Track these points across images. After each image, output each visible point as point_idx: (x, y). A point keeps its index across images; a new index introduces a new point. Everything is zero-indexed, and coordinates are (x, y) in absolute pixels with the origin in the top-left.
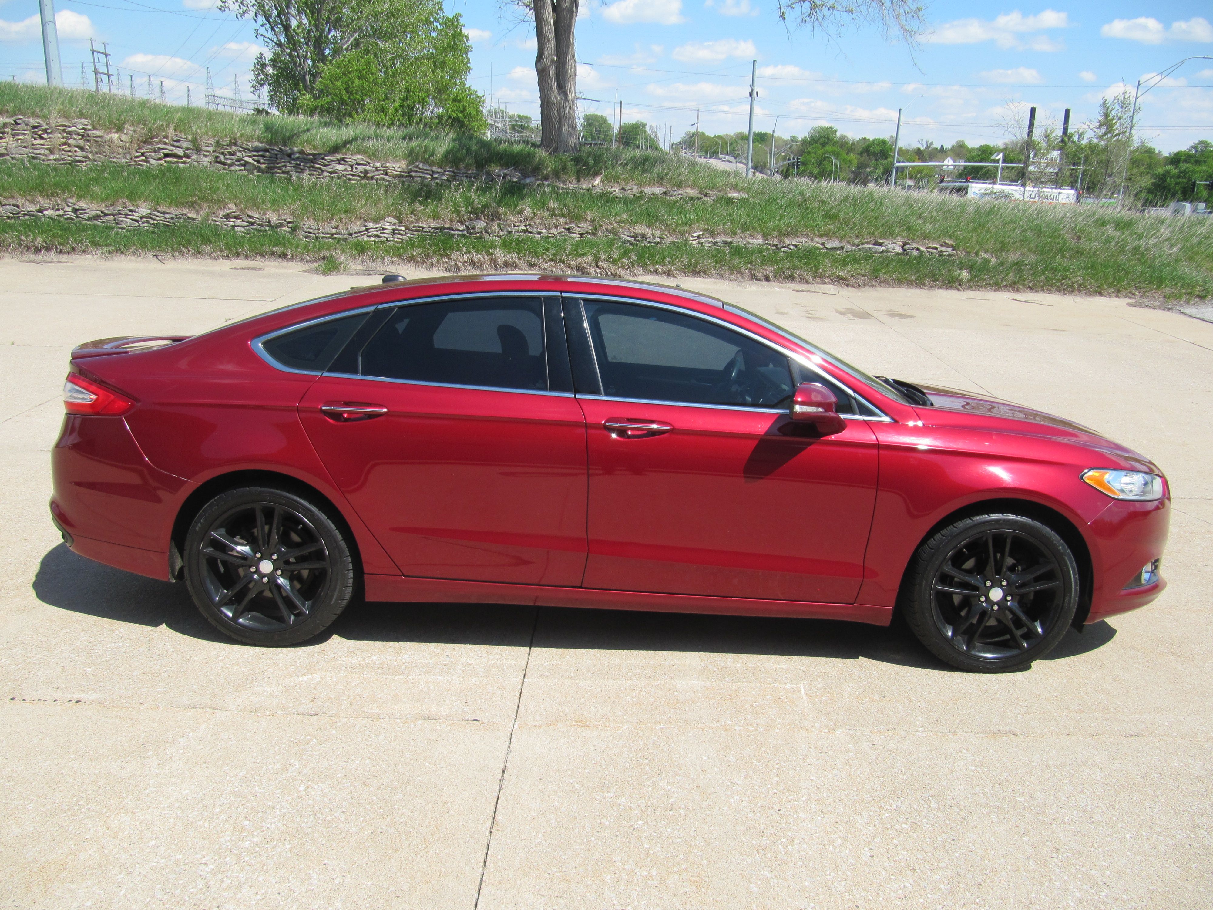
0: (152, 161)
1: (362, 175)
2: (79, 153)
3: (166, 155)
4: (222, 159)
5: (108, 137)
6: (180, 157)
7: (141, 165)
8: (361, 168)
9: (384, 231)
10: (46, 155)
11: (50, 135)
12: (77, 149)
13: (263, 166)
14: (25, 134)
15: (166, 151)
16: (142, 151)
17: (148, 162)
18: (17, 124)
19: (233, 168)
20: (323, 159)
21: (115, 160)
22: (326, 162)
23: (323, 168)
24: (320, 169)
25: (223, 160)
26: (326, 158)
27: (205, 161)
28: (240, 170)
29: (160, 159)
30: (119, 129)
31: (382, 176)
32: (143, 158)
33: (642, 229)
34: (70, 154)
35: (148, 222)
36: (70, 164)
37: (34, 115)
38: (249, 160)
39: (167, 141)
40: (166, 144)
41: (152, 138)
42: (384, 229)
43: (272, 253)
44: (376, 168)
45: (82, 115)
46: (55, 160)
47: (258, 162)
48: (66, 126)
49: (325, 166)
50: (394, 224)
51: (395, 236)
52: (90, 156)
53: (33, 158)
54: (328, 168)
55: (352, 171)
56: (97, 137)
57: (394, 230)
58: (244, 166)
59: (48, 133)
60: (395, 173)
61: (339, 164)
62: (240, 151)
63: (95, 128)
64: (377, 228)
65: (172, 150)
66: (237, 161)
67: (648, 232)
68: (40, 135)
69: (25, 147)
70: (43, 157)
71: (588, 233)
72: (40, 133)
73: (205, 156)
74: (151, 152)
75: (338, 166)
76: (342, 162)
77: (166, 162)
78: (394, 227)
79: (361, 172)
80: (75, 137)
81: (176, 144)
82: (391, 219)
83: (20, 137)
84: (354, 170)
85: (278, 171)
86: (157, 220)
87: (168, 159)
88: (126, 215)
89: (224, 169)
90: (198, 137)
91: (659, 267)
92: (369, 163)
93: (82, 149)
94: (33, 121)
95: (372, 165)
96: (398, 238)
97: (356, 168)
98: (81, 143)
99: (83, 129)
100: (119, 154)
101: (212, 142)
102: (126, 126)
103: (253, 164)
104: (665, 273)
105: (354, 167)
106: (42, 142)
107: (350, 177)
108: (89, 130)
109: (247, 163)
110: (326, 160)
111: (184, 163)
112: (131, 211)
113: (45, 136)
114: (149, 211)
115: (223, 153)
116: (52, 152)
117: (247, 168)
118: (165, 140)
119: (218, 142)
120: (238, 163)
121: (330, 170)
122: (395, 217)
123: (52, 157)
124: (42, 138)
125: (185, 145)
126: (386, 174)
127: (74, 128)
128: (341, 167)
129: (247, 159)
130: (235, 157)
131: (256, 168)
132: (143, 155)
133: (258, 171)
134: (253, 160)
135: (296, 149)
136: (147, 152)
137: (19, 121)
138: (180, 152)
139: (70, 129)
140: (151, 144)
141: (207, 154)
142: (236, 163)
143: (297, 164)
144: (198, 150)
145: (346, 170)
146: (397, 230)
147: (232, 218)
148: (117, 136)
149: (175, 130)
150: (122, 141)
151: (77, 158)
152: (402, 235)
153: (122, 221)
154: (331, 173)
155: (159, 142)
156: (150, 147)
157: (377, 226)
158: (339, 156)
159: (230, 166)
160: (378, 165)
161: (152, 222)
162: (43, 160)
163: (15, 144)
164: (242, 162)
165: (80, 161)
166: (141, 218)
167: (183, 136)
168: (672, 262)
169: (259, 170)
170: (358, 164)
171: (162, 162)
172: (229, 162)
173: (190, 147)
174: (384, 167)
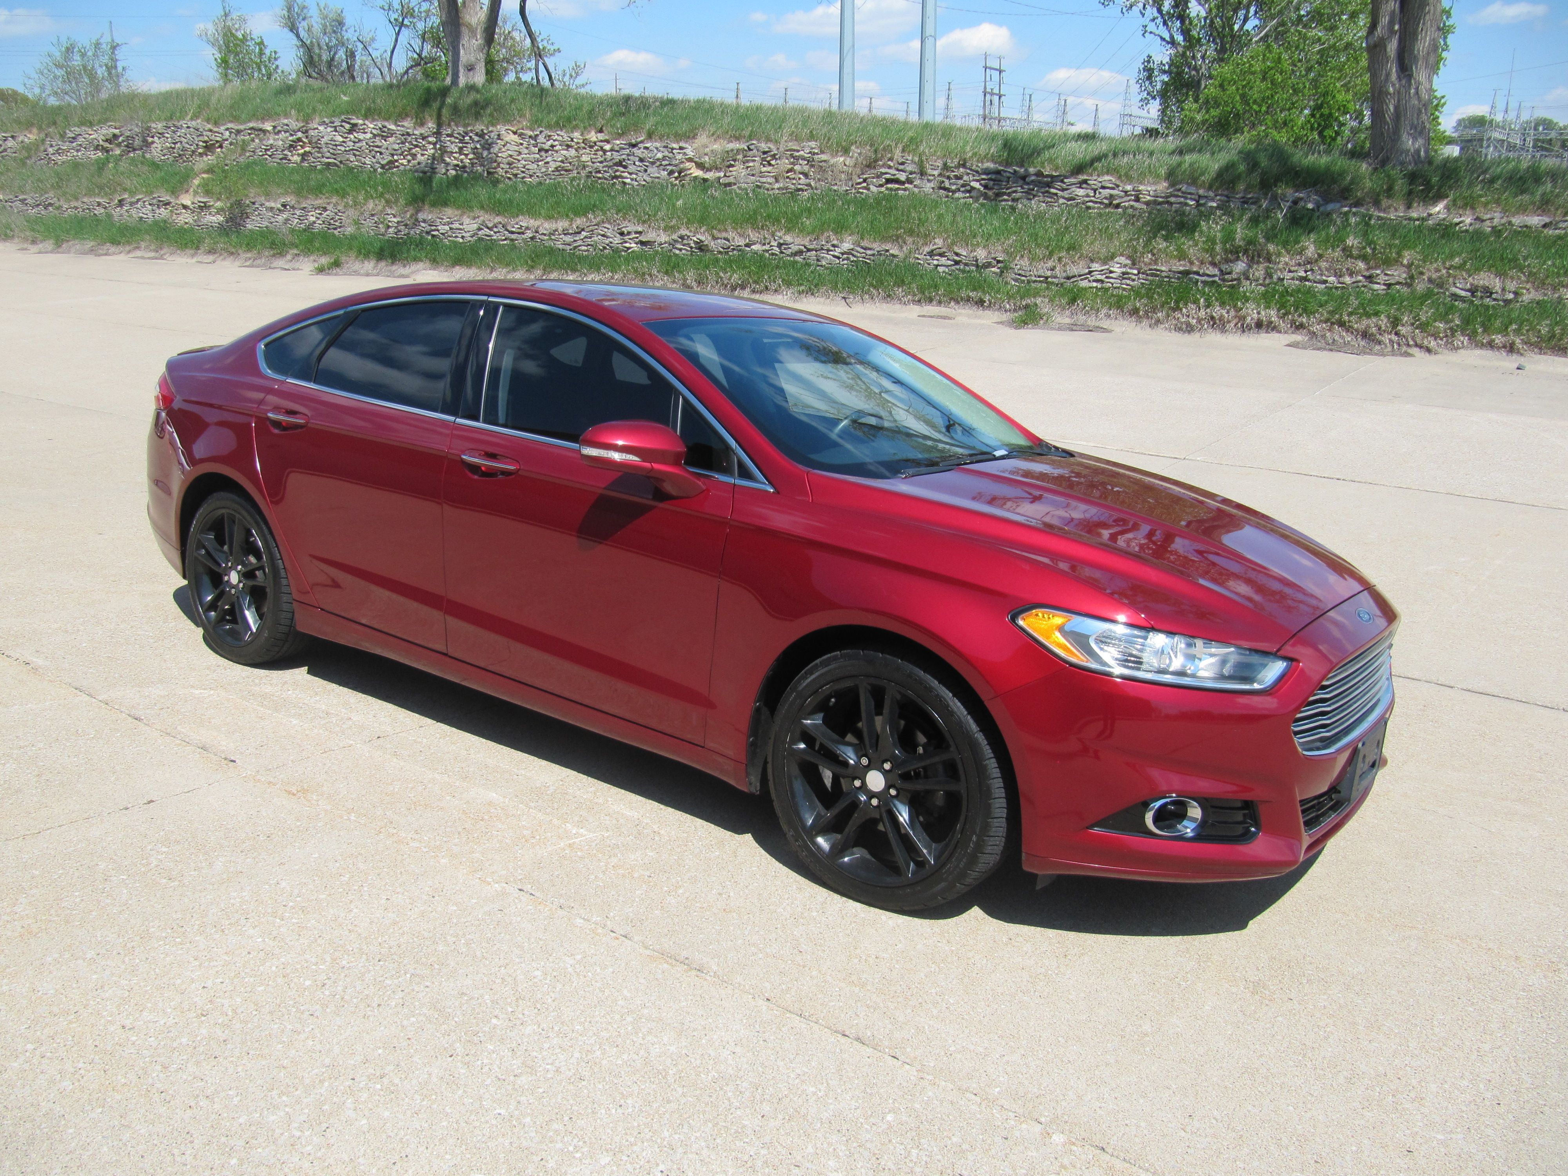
0: (873, 189)
1: (1106, 201)
2: (803, 180)
3: (888, 181)
4: (947, 184)
5: (832, 161)
6: (903, 183)
7: (862, 193)
8: (1106, 192)
9: (1111, 275)
10: (770, 184)
11: (778, 161)
12: (801, 176)
13: (990, 193)
14: (754, 161)
15: (888, 176)
16: (865, 176)
17: (868, 189)
18: (750, 150)
19: (957, 195)
20: (1062, 181)
21: (835, 188)
22: (1064, 186)
23: (1060, 194)
24: (1056, 194)
26: (1065, 180)
27: (928, 187)
28: (964, 198)
29: (881, 186)
30: (846, 151)
31: (1132, 203)
32: (865, 185)
33: (1485, 279)
34: (794, 182)
35: (848, 259)
36: (791, 193)
37: (768, 140)
38: (976, 185)
39: (892, 164)
40: (890, 167)
41: (876, 161)
42: (1111, 272)
43: (968, 299)
44: (1126, 192)
45: (812, 137)
46: (778, 189)
47: (986, 187)
48: (794, 150)
49: (1063, 190)
50: (1125, 266)
51: (1124, 281)
52: (813, 184)
53: (758, 187)
54: (1066, 194)
55: (1094, 196)
56: (821, 162)
57: (1124, 273)
58: (969, 192)
59: (776, 159)
60: (1149, 198)
61: (1080, 187)
62: (968, 174)
63: (822, 152)
64: (1102, 270)
65: (894, 175)
66: (963, 186)
67: (1496, 284)
68: (768, 162)
69: (753, 175)
70: (767, 186)
71: (1398, 283)
72: (769, 159)
73: (929, 181)
74: (873, 178)
75: (1078, 190)
76: (1084, 186)
77: (887, 189)
78: (1124, 270)
79: (1106, 198)
80: (801, 162)
81: (901, 167)
82: (1123, 260)
83: (751, 164)
84: (1097, 195)
85: (1005, 197)
86: (858, 257)
87: (889, 186)
88: (828, 250)
89: (947, 197)
90: (924, 158)
91: (1498, 339)
92: (1118, 186)
93: (806, 175)
94: (764, 146)
95: (1121, 188)
96: (1127, 285)
97: (1100, 193)
98: (806, 168)
99: (810, 153)
100: (840, 181)
101: (940, 163)
102: (853, 148)
103: (979, 190)
104: (1504, 347)
105: (1097, 192)
106: (769, 169)
107: (1090, 204)
108: (817, 154)
109: (973, 188)
110: (1064, 183)
111: (905, 190)
112: (834, 246)
113: (773, 162)
114: (852, 247)
115: (949, 178)
116: (777, 181)
117: (972, 194)
118: (889, 163)
119: (945, 164)
120: (964, 189)
121: (1067, 196)
122: (1128, 257)
123: (777, 186)
124: (770, 165)
125: (909, 168)
126: (1137, 200)
127: (802, 153)
128: (1081, 192)
129: (974, 184)
130: (961, 182)
131: (982, 195)
132: (865, 181)
133: (984, 199)
134: (981, 184)
135: (1032, 170)
136: (869, 178)
137: (752, 147)
138: (902, 177)
139: (797, 154)
140: (875, 168)
141: (932, 178)
142: (962, 189)
143: (1030, 189)
144: (922, 173)
145: (1088, 196)
146: (1128, 273)
147: (936, 255)
148: (842, 159)
149: (903, 151)
150: (845, 165)
151: (799, 187)
152: (1133, 280)
153: (823, 258)
154: (1068, 200)
155: (883, 166)
156: (873, 171)
157: (1103, 268)
158: (1082, 177)
159: (954, 192)
160: (1129, 188)
161: (852, 258)
162: (768, 190)
163: (744, 172)
164: (968, 188)
165: (802, 190)
166: (843, 254)
167: (910, 158)
168: (1518, 332)
169: (986, 197)
170: (1103, 188)
171: (883, 189)
172: (954, 187)
173: (914, 170)
174: (1136, 192)
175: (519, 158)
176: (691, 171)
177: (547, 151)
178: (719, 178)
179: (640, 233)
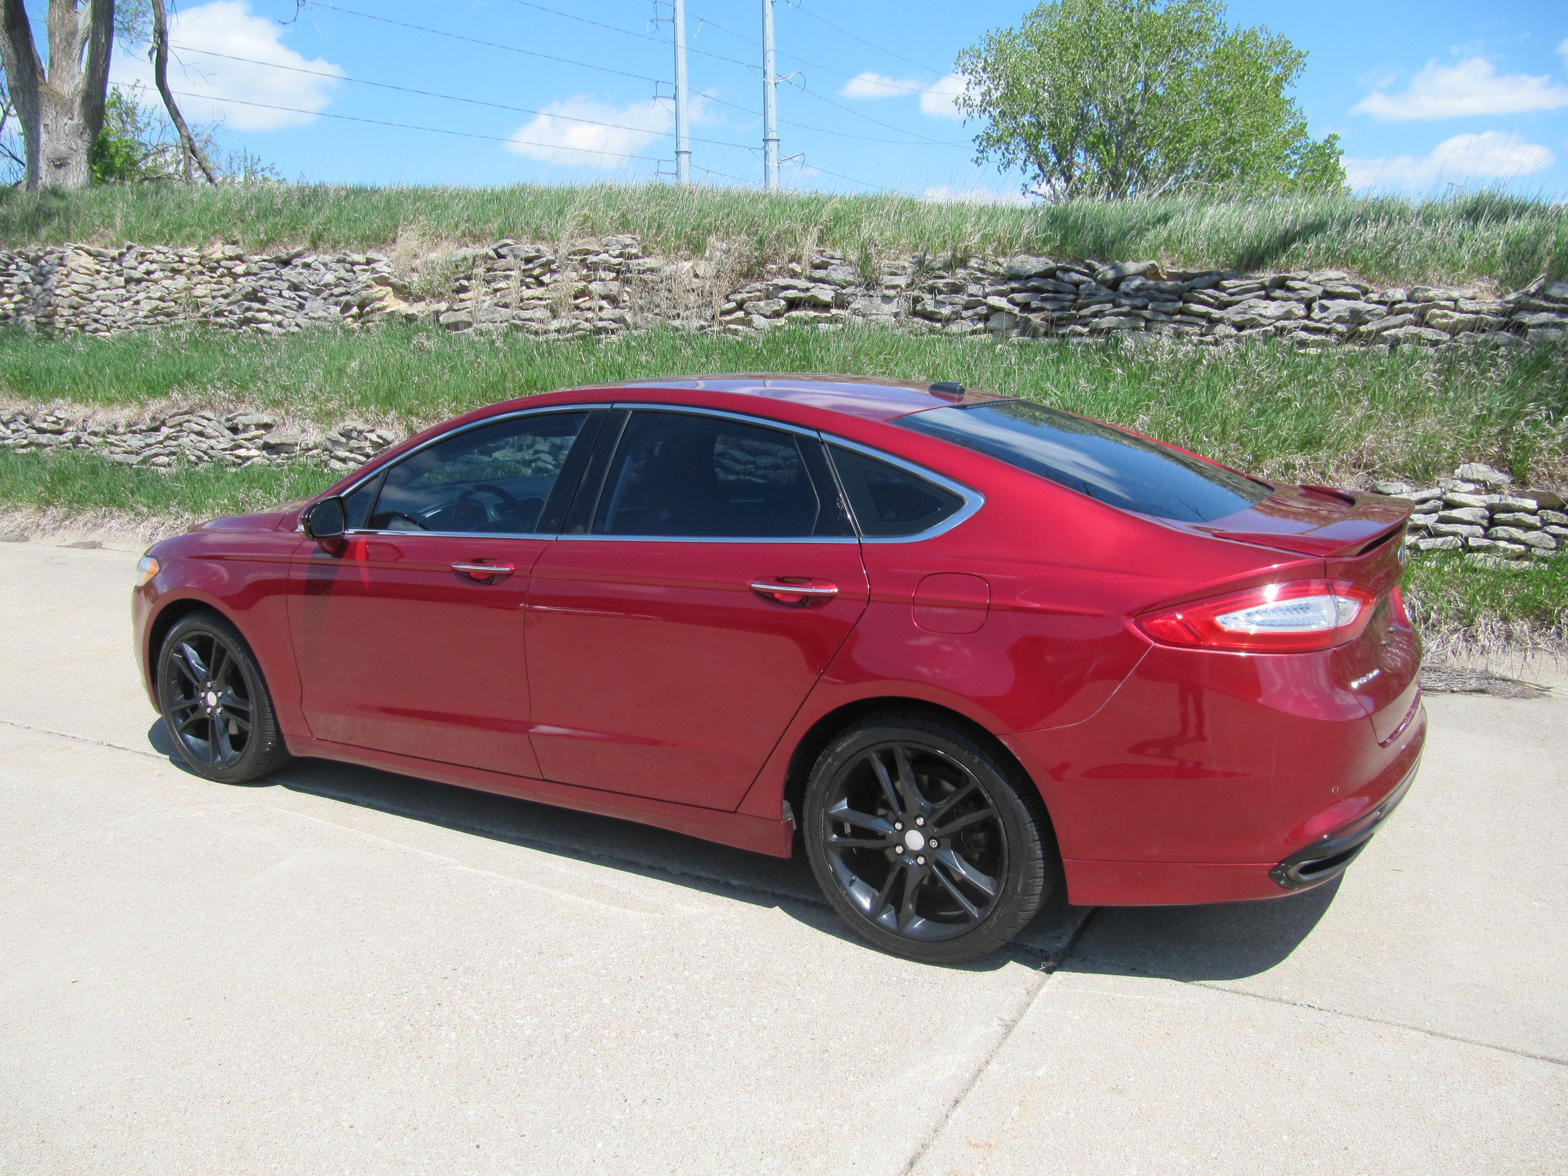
0: (759, 321)
1: (1341, 328)
2: (609, 311)
3: (793, 304)
4: (929, 303)
5: (668, 270)
6: (826, 306)
7: (735, 332)
8: (1340, 307)
9: (1455, 513)
10: (542, 321)
11: (556, 276)
12: (604, 303)
13: (1036, 319)
14: (507, 277)
15: (791, 294)
16: (739, 297)
17: (749, 323)
18: (501, 256)
19: (954, 328)
20: (1216, 286)
21: (677, 323)
22: (1224, 297)
23: (1216, 314)
24: (1203, 316)
25: (930, 307)
26: (1225, 283)
27: (885, 313)
28: (974, 332)
29: (777, 314)
30: (697, 248)
31: (1413, 329)
32: (741, 314)
34: (590, 315)
36: (583, 338)
37: (538, 236)
38: (1001, 302)
39: (798, 269)
40: (794, 275)
41: (762, 263)
42: (1450, 505)
44: (1390, 304)
45: (624, 225)
46: (558, 331)
47: (1025, 307)
48: (588, 252)
49: (1224, 306)
50: (1493, 489)
51: (1499, 531)
52: (629, 318)
53: (517, 328)
54: (1231, 313)
55: (1308, 317)
56: (644, 272)
57: (1492, 509)
58: (985, 318)
59: (553, 272)
60: (1457, 316)
61: (1268, 297)
62: (977, 281)
63: (647, 252)
64: (1424, 501)
65: (808, 290)
66: (966, 308)
68: (536, 278)
69: (506, 306)
70: (535, 326)
72: (537, 272)
73: (887, 299)
74: (759, 299)
75: (1264, 303)
76: (1278, 293)
77: (792, 320)
78: (1495, 499)
79: (1339, 320)
80: (602, 274)
81: (820, 274)
82: (1481, 470)
83: (502, 285)
84: (1316, 314)
85: (1079, 328)
87: (794, 314)
89: (932, 331)
90: (872, 250)
92: (1365, 292)
93: (613, 300)
94: (527, 249)
95: (1375, 297)
96: (1511, 540)
97: (1324, 309)
98: (614, 287)
99: (621, 255)
100: (687, 308)
101: (906, 261)
102: (712, 239)
103: (1010, 313)
105: (1315, 305)
106: (539, 291)
107: (1303, 335)
108: (637, 257)
109: (994, 310)
110: (1224, 290)
111: (834, 320)
113: (546, 279)
115: (932, 290)
116: (555, 315)
117: (992, 324)
118: (794, 266)
119: (920, 263)
120: (970, 313)
121: (1238, 318)
122: (1499, 463)
123: (555, 324)
124: (541, 284)
125: (839, 274)
126: (1422, 320)
127: (604, 256)
128: (1272, 309)
129: (994, 301)
130: (962, 299)
131: (1016, 325)
132: (740, 306)
133: (1022, 334)
134: (1012, 301)
135: (1131, 267)
136: (750, 299)
137: (503, 251)
138: (826, 294)
139: (595, 259)
140: (761, 277)
141: (892, 293)
142: (965, 314)
143: (1135, 307)
144: (870, 284)
145: (1288, 316)
146: (1509, 509)
148: (688, 265)
149: (821, 241)
150: (696, 276)
151: (600, 324)
152: (1526, 527)
154: (1240, 327)
155: (780, 272)
156: (758, 285)
157: (1425, 494)
158: (1267, 276)
159: (948, 321)
160: (1399, 294)
162: (536, 333)
163: (489, 301)
164: (981, 310)
165: (605, 330)
167: (838, 254)
169: (1026, 328)
170: (1328, 295)
171: (781, 322)
172: (946, 311)
173: (850, 278)
174: (1417, 302)
175: (93, 296)
176: (384, 303)
177: (139, 281)
178: (437, 313)
179: (267, 427)
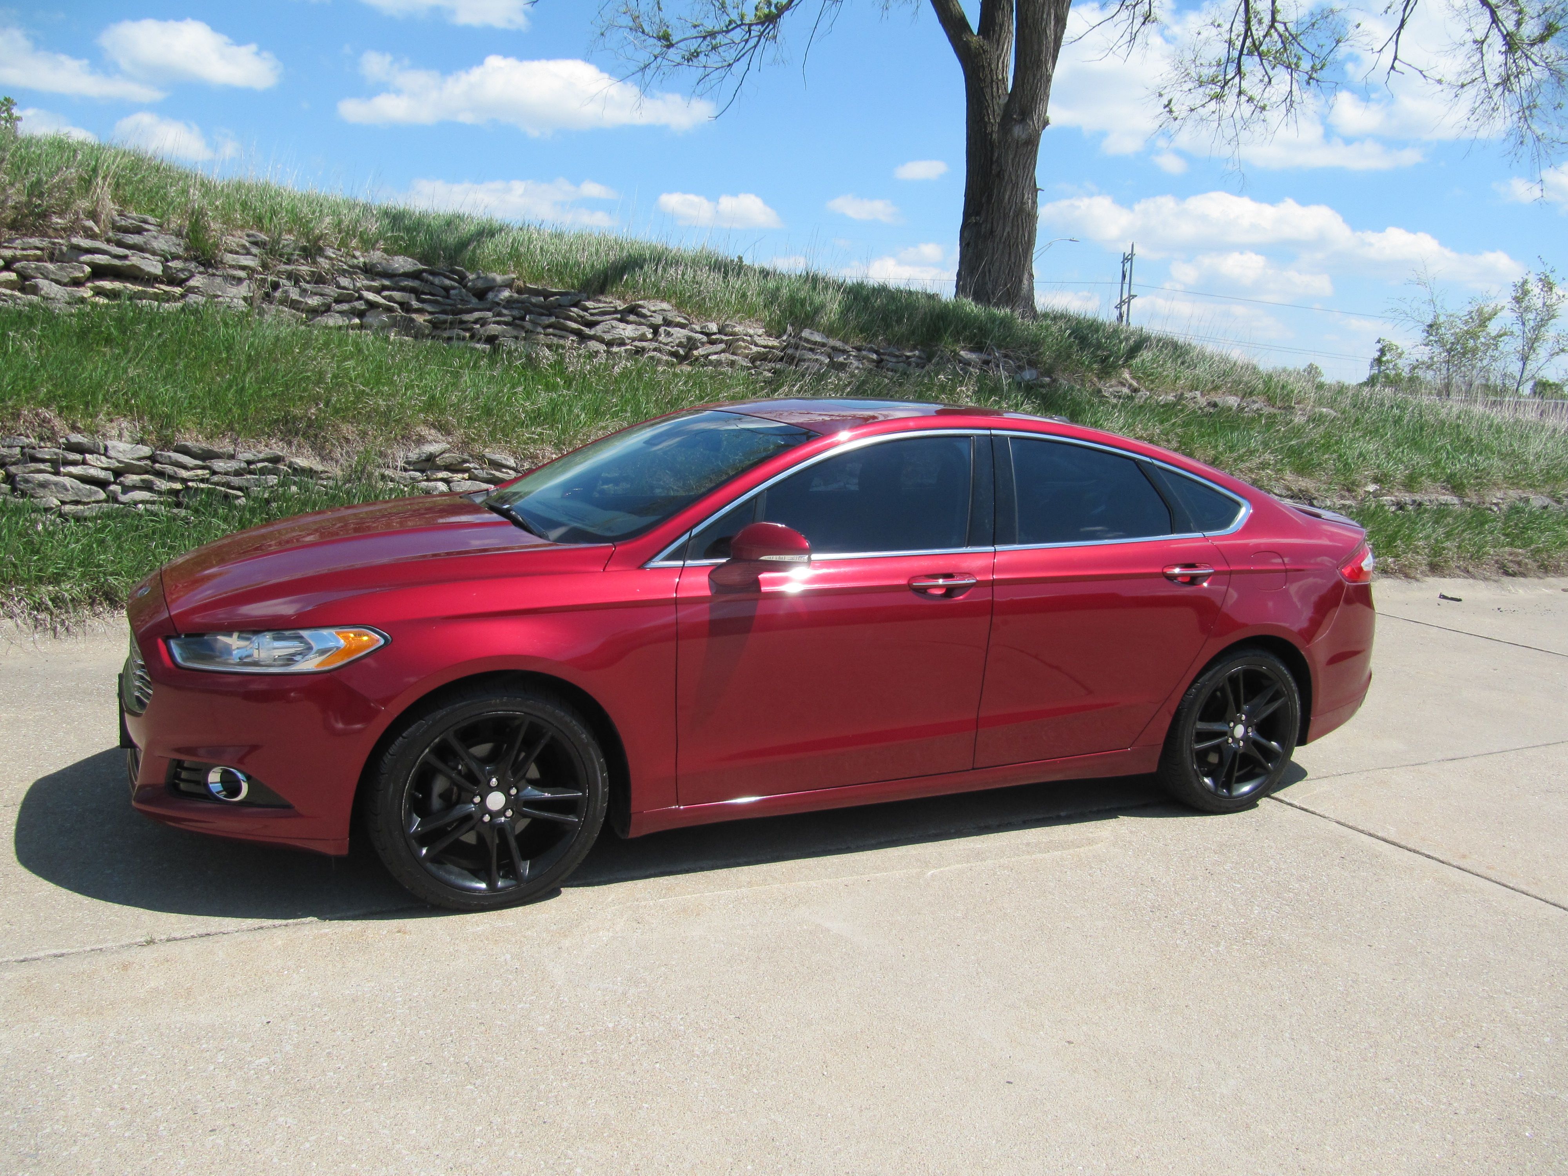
0: (47, 287)
1: (680, 351)
3: (99, 272)
4: (291, 290)
6: (151, 280)
8: (677, 333)
13: (420, 319)
17: (30, 289)
19: (329, 320)
20: (577, 306)
22: (587, 316)
23: (586, 330)
24: (577, 331)
25: (294, 294)
26: (584, 304)
27: (237, 296)
28: (352, 328)
29: (77, 283)
31: (728, 356)
32: (12, 275)
38: (378, 298)
39: (98, 229)
40: (94, 235)
41: (41, 214)
44: (708, 335)
47: (406, 306)
49: (589, 324)
54: (598, 331)
55: (657, 340)
58: (361, 314)
60: (755, 349)
61: (624, 320)
62: (344, 273)
65: (125, 257)
66: (338, 301)
73: (235, 280)
74: (39, 259)
75: (622, 325)
76: (632, 318)
77: (99, 292)
79: (679, 344)
81: (132, 239)
84: (662, 338)
85: (465, 333)
86: (184, 481)
87: (107, 284)
88: (56, 463)
89: (301, 321)
92: (689, 323)
95: (698, 328)
97: (668, 334)
105: (662, 330)
109: (372, 305)
110: (586, 309)
111: (167, 297)
112: (71, 448)
114: (142, 450)
115: (289, 277)
117: (369, 320)
118: (89, 224)
119: (267, 244)
120: (345, 307)
121: (605, 336)
125: (162, 243)
128: (628, 331)
129: (371, 296)
130: (331, 291)
131: (396, 324)
132: (9, 265)
133: (404, 332)
134: (388, 299)
135: (497, 278)
136: (26, 258)
138: (154, 267)
140: (40, 232)
141: (239, 274)
142: (337, 307)
143: (514, 318)
144: (206, 262)
145: (643, 338)
147: (439, 469)
153: (44, 485)
154: (609, 344)
155: (72, 230)
156: (35, 241)
158: (617, 301)
159: (318, 312)
160: (712, 327)
161: (164, 485)
164: (360, 305)
166: (118, 473)
167: (150, 218)
169: (407, 326)
170: (668, 323)
171: (86, 292)
172: (314, 301)
173: (181, 251)
174: (726, 335)
